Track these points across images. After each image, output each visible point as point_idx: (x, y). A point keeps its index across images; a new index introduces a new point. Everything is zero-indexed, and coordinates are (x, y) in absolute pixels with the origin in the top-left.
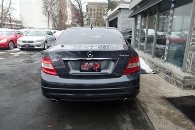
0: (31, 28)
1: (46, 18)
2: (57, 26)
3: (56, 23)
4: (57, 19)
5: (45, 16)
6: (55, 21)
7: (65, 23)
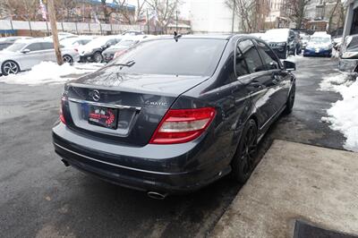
0: (203, 32)
1: (229, 13)
2: (247, 27)
3: (246, 21)
4: (250, 13)
5: (227, 9)
6: (244, 16)
7: (264, 19)
